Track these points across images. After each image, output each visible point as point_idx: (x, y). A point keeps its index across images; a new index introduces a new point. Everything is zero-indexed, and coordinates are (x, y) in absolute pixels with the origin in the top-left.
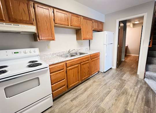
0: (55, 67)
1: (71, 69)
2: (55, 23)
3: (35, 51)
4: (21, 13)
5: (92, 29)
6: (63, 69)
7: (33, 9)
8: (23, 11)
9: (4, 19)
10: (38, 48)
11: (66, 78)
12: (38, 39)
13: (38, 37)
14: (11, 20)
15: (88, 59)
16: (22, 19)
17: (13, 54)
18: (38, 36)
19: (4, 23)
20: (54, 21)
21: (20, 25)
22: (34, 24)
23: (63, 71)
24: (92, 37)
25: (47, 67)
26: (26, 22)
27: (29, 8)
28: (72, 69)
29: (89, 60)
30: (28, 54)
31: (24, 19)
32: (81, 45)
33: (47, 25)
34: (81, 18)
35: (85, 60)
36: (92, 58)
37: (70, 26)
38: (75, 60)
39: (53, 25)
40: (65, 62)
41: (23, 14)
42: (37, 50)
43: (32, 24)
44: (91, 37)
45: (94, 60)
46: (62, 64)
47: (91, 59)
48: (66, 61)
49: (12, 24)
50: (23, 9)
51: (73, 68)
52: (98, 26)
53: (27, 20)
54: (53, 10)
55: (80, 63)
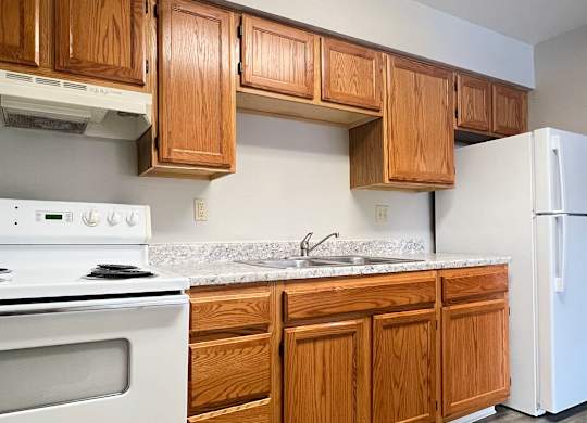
0: (220, 304)
1: (315, 340)
2: (242, 85)
3: (134, 219)
4: (103, 34)
5: (449, 124)
6: (264, 328)
7: (153, 21)
8: (110, 29)
9: (37, 62)
10: (148, 208)
11: (276, 392)
12: (154, 154)
13: (157, 148)
14: (61, 64)
15: (426, 299)
16: (101, 61)
17: (38, 220)
18: (157, 139)
19: (34, 77)
20: (240, 73)
21: (88, 86)
22: (147, 86)
23: (263, 342)
24: (451, 168)
25: (178, 292)
26: (116, 74)
27: (136, 16)
28: (319, 344)
29: (430, 304)
30: (101, 231)
31: (110, 62)
32: (378, 219)
33: (205, 90)
34: (382, 63)
35: (401, 300)
36: (449, 296)
37: (316, 101)
38: (338, 285)
39: (233, 94)
40: (280, 288)
41: (111, 39)
42: (141, 214)
43: (140, 84)
44: (445, 170)
45: (467, 315)
46: (263, 294)
47: (445, 303)
48: (286, 282)
49: (62, 81)
50: (114, 20)
51: (324, 338)
52: (489, 112)
53: (122, 65)
54: (237, 25)
55: (370, 314)
